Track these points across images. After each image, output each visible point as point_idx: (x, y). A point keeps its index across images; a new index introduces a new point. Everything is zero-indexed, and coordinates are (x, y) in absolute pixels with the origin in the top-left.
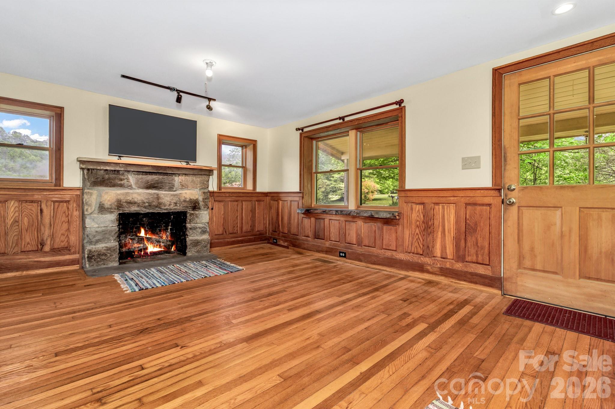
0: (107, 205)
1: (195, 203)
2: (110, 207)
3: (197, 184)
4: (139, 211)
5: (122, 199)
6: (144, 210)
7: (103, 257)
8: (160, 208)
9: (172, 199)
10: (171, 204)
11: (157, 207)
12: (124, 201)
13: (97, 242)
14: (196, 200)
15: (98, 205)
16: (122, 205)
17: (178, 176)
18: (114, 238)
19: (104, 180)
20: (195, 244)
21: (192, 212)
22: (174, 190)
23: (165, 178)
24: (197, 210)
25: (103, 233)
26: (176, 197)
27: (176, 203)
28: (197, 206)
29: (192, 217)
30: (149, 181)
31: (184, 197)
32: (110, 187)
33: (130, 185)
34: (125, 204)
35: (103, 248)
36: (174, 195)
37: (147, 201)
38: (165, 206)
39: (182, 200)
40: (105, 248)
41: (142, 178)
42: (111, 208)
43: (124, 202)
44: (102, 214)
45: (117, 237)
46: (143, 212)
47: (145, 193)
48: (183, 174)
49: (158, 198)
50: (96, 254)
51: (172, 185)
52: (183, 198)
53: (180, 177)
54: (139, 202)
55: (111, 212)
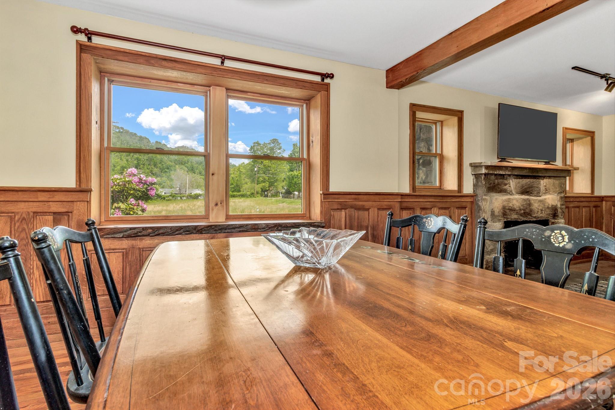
0: (497, 212)
1: (555, 210)
2: (498, 214)
3: (557, 188)
4: (517, 219)
5: (506, 206)
9: (539, 206)
10: (539, 212)
11: (529, 214)
12: (507, 208)
13: (491, 251)
14: (556, 206)
15: (491, 212)
16: (506, 212)
17: (544, 179)
19: (495, 186)
21: (553, 221)
22: (540, 194)
23: (534, 182)
24: (556, 218)
26: (542, 203)
27: (542, 211)
28: (556, 214)
30: (524, 186)
31: (548, 203)
32: (499, 193)
33: (511, 190)
34: (508, 211)
37: (523, 208)
38: (534, 214)
39: (546, 207)
41: (519, 183)
44: (493, 222)
46: (519, 221)
47: (521, 199)
48: (547, 176)
49: (530, 205)
50: (490, 265)
51: (539, 190)
54: (517, 209)
55: (499, 220)
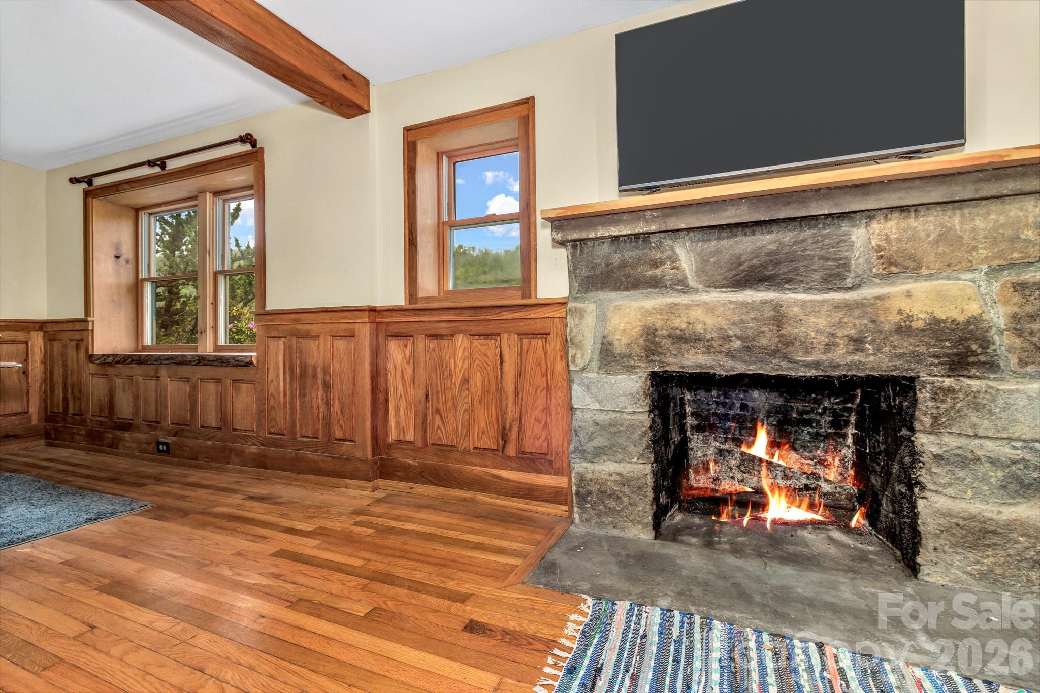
0: (620, 344)
1: (962, 340)
2: (627, 352)
3: (975, 248)
4: (712, 367)
5: (657, 326)
6: (730, 363)
7: (612, 504)
8: (785, 357)
9: (840, 324)
10: (836, 345)
11: (774, 353)
12: (665, 332)
13: (598, 454)
14: (968, 323)
15: (599, 346)
16: (658, 345)
17: (867, 225)
18: (640, 449)
19: (612, 271)
20: (970, 538)
21: (948, 382)
22: (849, 282)
23: (804, 241)
24: (974, 371)
25: (612, 429)
26: (857, 313)
27: (857, 342)
28: (974, 354)
29: (944, 406)
30: (743, 258)
31: (900, 312)
32: (627, 289)
33: (680, 277)
34: (666, 343)
35: (611, 475)
36: (849, 307)
37: (738, 332)
38: (808, 352)
39: (887, 327)
40: (618, 478)
41: (718, 252)
42: (630, 356)
43: (663, 337)
44: (606, 372)
45: (648, 448)
46: (724, 373)
47: (731, 302)
48: (892, 209)
49: (779, 318)
50: (594, 489)
51: (838, 266)
52: (894, 318)
53: (875, 226)
54: (708, 336)
55: (630, 369)
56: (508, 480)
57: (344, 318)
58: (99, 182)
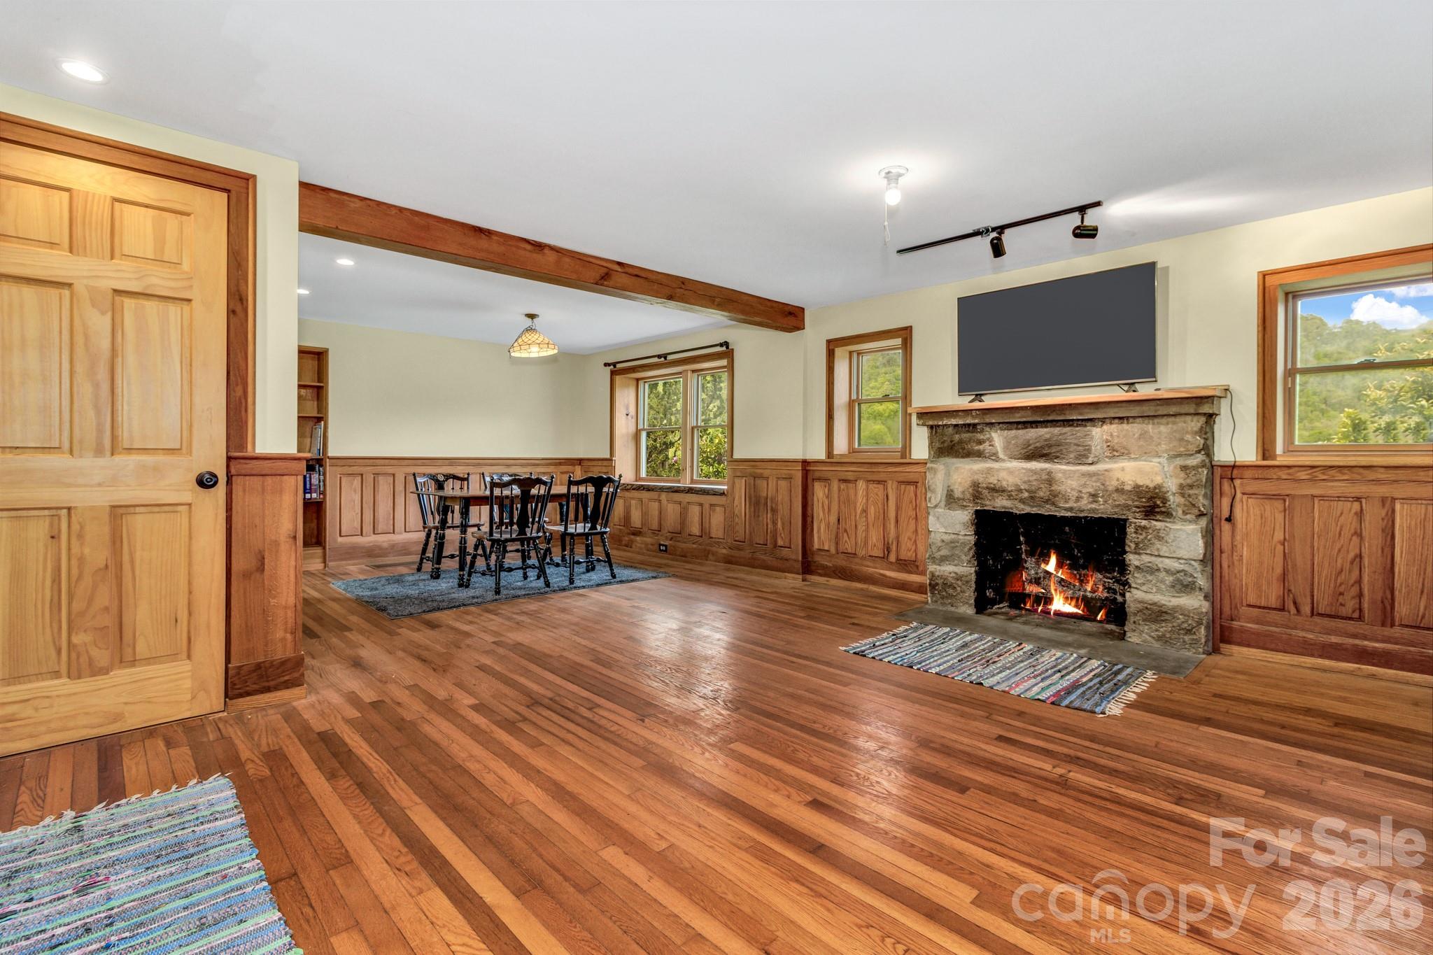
0: (958, 491)
1: (1151, 498)
2: (961, 496)
3: (1159, 444)
4: (1012, 508)
5: (980, 481)
6: (1021, 506)
7: (951, 591)
8: (1053, 504)
9: (1085, 485)
10: (1082, 498)
11: (1047, 501)
12: (985, 485)
13: (944, 559)
14: (1155, 488)
15: (946, 492)
16: (980, 493)
17: (1102, 425)
18: (968, 558)
19: (954, 445)
20: (1153, 616)
21: (1144, 523)
22: (1090, 460)
23: (1065, 433)
24: (1158, 517)
25: (953, 545)
26: (1094, 479)
27: (1094, 496)
28: (1158, 506)
29: (1141, 537)
30: (1031, 442)
31: (1118, 480)
32: (963, 457)
33: (994, 452)
34: (985, 492)
35: (950, 573)
36: (1090, 475)
37: (1027, 487)
38: (1066, 502)
39: (1110, 488)
40: (954, 575)
41: (1016, 437)
42: (963, 499)
43: (984, 488)
44: (949, 509)
45: (973, 557)
46: (1018, 512)
47: (1023, 468)
48: (1114, 418)
49: (1050, 480)
50: (940, 581)
51: (1085, 450)
52: (1115, 483)
53: (1105, 427)
54: (1009, 489)
55: (964, 507)
56: (890, 577)
57: (787, 466)
58: (619, 366)
